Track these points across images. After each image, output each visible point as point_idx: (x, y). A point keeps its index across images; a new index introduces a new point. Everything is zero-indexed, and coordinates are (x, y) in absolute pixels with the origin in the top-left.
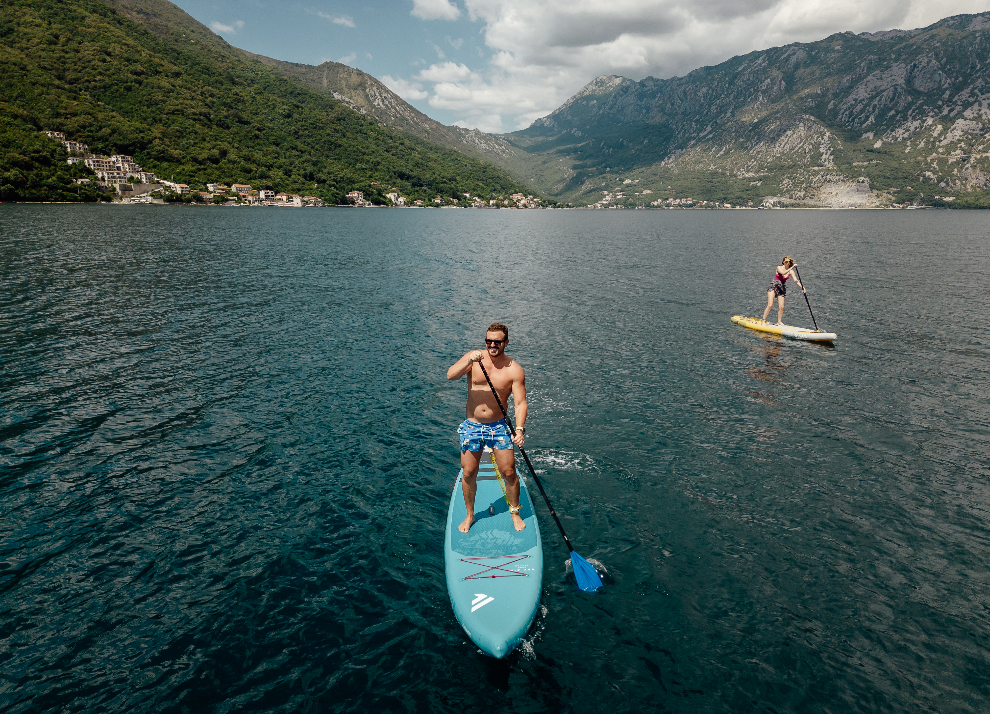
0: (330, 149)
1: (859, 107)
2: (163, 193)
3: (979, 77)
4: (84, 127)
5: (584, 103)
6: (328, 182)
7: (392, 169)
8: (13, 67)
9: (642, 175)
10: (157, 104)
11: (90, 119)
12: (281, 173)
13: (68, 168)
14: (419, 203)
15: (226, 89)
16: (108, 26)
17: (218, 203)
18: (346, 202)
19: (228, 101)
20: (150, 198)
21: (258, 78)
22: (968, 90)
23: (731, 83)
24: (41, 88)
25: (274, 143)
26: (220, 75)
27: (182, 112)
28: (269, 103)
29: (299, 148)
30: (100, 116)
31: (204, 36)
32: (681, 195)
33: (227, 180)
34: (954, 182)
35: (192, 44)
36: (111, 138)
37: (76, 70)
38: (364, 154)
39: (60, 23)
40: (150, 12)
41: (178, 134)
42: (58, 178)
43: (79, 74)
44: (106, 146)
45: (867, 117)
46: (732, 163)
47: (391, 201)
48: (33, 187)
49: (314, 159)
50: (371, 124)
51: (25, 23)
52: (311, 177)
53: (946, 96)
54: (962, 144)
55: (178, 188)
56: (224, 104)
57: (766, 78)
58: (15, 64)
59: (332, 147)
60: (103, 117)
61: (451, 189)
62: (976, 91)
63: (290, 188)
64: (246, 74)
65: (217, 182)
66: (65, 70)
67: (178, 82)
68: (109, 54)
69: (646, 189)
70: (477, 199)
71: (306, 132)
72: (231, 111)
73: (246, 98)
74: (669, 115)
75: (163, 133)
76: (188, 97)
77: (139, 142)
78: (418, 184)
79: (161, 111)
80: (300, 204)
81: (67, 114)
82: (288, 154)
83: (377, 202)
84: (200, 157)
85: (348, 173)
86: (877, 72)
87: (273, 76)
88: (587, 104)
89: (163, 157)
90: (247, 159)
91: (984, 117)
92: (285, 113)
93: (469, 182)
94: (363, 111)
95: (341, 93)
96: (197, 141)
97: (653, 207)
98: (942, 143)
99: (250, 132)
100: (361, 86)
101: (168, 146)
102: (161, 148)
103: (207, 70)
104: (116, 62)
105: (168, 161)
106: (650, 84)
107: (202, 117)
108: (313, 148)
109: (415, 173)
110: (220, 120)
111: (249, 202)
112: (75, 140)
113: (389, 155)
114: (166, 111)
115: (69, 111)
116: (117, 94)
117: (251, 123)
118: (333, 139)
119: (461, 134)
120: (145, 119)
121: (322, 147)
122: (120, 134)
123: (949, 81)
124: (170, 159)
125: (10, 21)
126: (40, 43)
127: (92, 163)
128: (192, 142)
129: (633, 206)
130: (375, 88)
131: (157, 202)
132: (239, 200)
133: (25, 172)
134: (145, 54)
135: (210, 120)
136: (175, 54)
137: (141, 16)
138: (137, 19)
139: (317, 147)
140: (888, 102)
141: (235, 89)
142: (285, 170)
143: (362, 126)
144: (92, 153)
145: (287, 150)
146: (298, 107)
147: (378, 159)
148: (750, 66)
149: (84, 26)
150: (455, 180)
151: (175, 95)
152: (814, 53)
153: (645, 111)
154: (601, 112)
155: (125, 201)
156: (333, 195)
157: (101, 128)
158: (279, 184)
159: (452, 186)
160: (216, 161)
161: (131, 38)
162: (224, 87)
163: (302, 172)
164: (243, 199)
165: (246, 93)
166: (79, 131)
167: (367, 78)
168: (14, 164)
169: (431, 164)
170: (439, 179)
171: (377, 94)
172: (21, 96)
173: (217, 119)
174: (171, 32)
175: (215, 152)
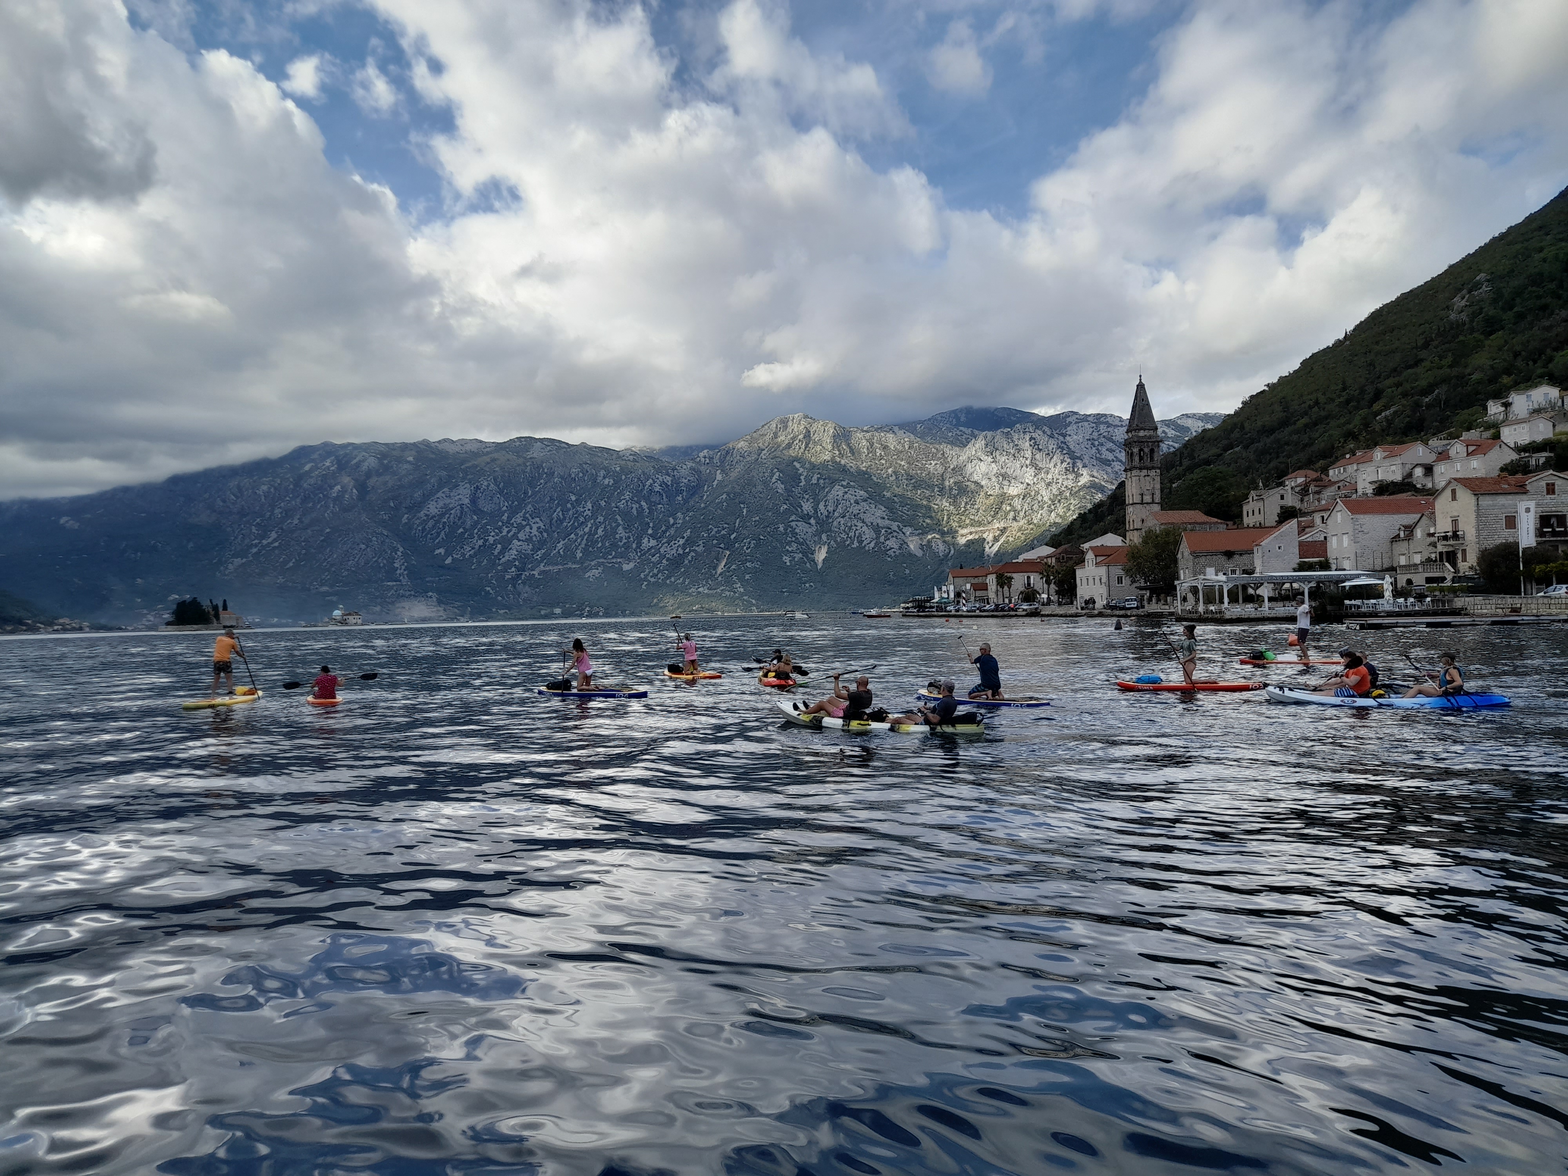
1: (431, 523)
3: (529, 503)
22: (521, 514)
34: (507, 595)
45: (438, 534)
53: (505, 517)
54: (517, 563)
57: (336, 485)
62: (528, 515)
86: (446, 489)
91: (534, 539)
98: (501, 562)
123: (506, 504)
140: (456, 520)
152: (385, 462)
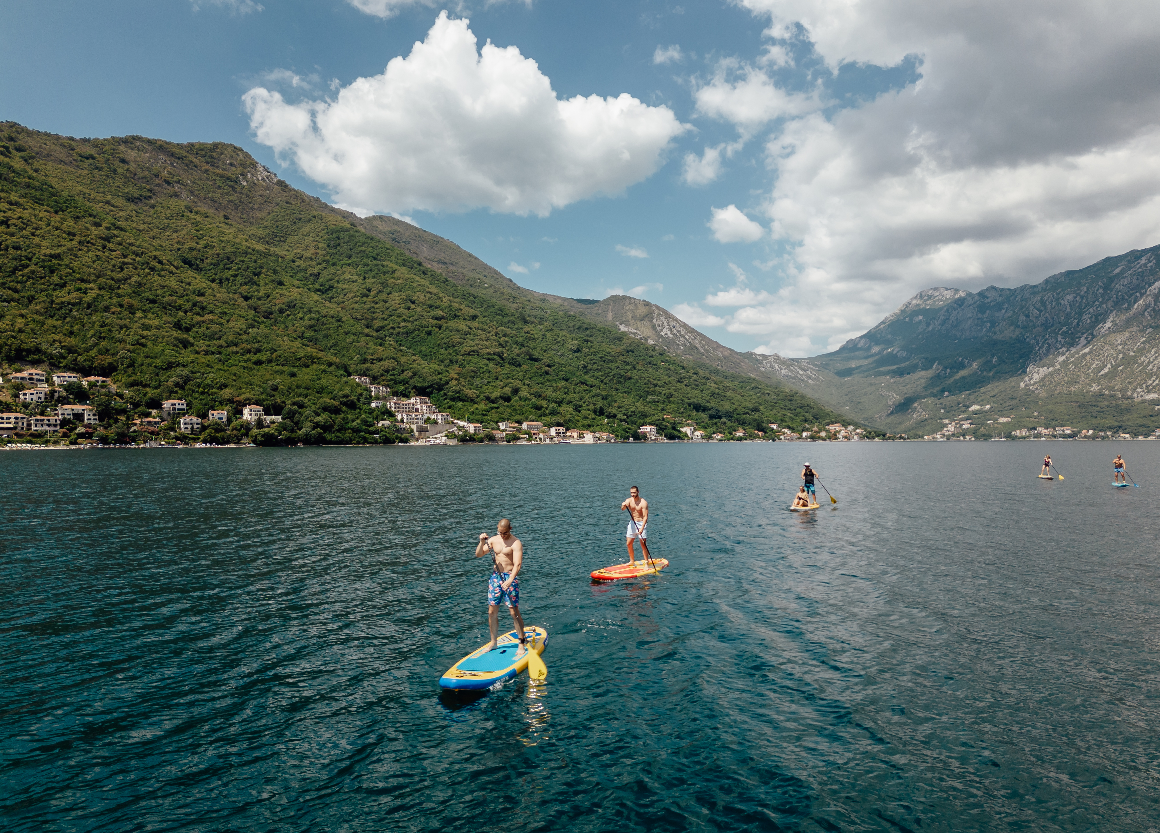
0: (619, 382)
2: (456, 433)
4: (387, 371)
5: (907, 319)
6: (618, 417)
7: (687, 401)
8: (331, 320)
9: (994, 399)
10: (454, 346)
11: (394, 363)
12: (571, 409)
13: (372, 411)
14: (719, 436)
15: (517, 329)
16: (414, 276)
17: (509, 442)
18: (638, 437)
19: (520, 339)
20: (445, 438)
21: (547, 315)
23: (1107, 288)
24: (353, 337)
25: (563, 379)
26: (513, 315)
27: (476, 353)
28: (559, 340)
29: (588, 383)
30: (403, 360)
31: (495, 280)
32: (1054, 423)
33: (518, 417)
35: (486, 288)
36: (411, 381)
37: (383, 318)
38: (656, 386)
39: (374, 277)
40: (448, 262)
41: (473, 374)
42: (362, 421)
43: (386, 322)
44: (406, 389)
46: (1123, 382)
47: (686, 435)
48: (339, 431)
49: (604, 393)
50: (661, 354)
51: (344, 280)
52: (601, 412)
55: (471, 428)
56: (516, 343)
58: (333, 317)
59: (622, 380)
60: (405, 360)
61: (755, 420)
63: (580, 424)
64: (535, 313)
65: (508, 419)
66: (373, 319)
67: (475, 324)
68: (413, 302)
69: (1003, 416)
70: (786, 430)
71: (595, 366)
72: (523, 349)
73: (536, 336)
74: (1023, 328)
75: (458, 374)
76: (484, 338)
77: (437, 384)
78: (716, 416)
79: (457, 353)
80: (592, 441)
81: (373, 360)
82: (578, 389)
83: (671, 437)
84: (493, 396)
85: (640, 406)
87: (561, 313)
88: (911, 320)
89: (459, 397)
90: (538, 396)
92: (575, 348)
93: (774, 412)
94: (651, 342)
95: (627, 324)
96: (490, 380)
97: (1015, 438)
99: (541, 368)
100: (648, 316)
101: (464, 386)
102: (457, 389)
103: (501, 312)
104: (419, 309)
105: (463, 400)
106: (993, 294)
107: (495, 357)
108: (602, 381)
109: (712, 404)
110: (513, 359)
111: (540, 439)
112: (378, 383)
113: (682, 386)
114: (462, 353)
115: (375, 356)
116: (418, 339)
117: (541, 360)
118: (622, 372)
119: (757, 360)
120: (442, 362)
121: (611, 380)
122: (420, 377)
124: (464, 399)
125: (331, 280)
126: (355, 296)
127: (393, 405)
128: (486, 381)
129: (987, 437)
130: (662, 318)
131: (451, 442)
132: (530, 439)
133: (333, 416)
134: (446, 300)
135: (503, 359)
136: (472, 298)
137: (440, 265)
138: (438, 269)
139: (606, 380)
141: (527, 328)
142: (574, 405)
143: (651, 357)
144: (394, 396)
145: (577, 385)
146: (587, 341)
147: (671, 391)
148: (1131, 268)
149: (394, 278)
150: (758, 411)
151: (472, 337)
153: (989, 325)
154: (930, 328)
155: (421, 442)
156: (624, 430)
157: (403, 371)
158: (570, 420)
159: (756, 417)
160: (507, 399)
161: (433, 286)
162: (516, 326)
163: (591, 407)
164: (534, 437)
165: (536, 331)
166: (383, 375)
167: (654, 308)
168: (325, 409)
169: (729, 394)
170: (740, 410)
171: (665, 324)
172: (335, 345)
173: (510, 357)
174: (466, 278)
175: (508, 390)
